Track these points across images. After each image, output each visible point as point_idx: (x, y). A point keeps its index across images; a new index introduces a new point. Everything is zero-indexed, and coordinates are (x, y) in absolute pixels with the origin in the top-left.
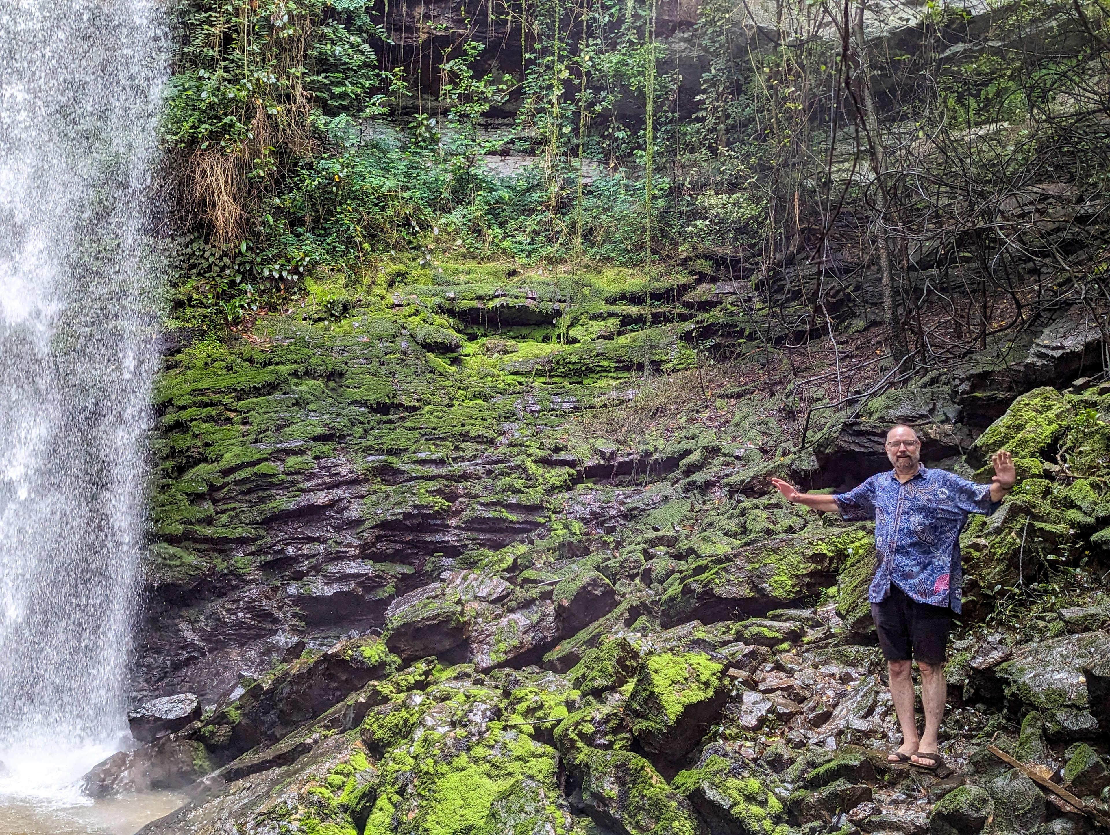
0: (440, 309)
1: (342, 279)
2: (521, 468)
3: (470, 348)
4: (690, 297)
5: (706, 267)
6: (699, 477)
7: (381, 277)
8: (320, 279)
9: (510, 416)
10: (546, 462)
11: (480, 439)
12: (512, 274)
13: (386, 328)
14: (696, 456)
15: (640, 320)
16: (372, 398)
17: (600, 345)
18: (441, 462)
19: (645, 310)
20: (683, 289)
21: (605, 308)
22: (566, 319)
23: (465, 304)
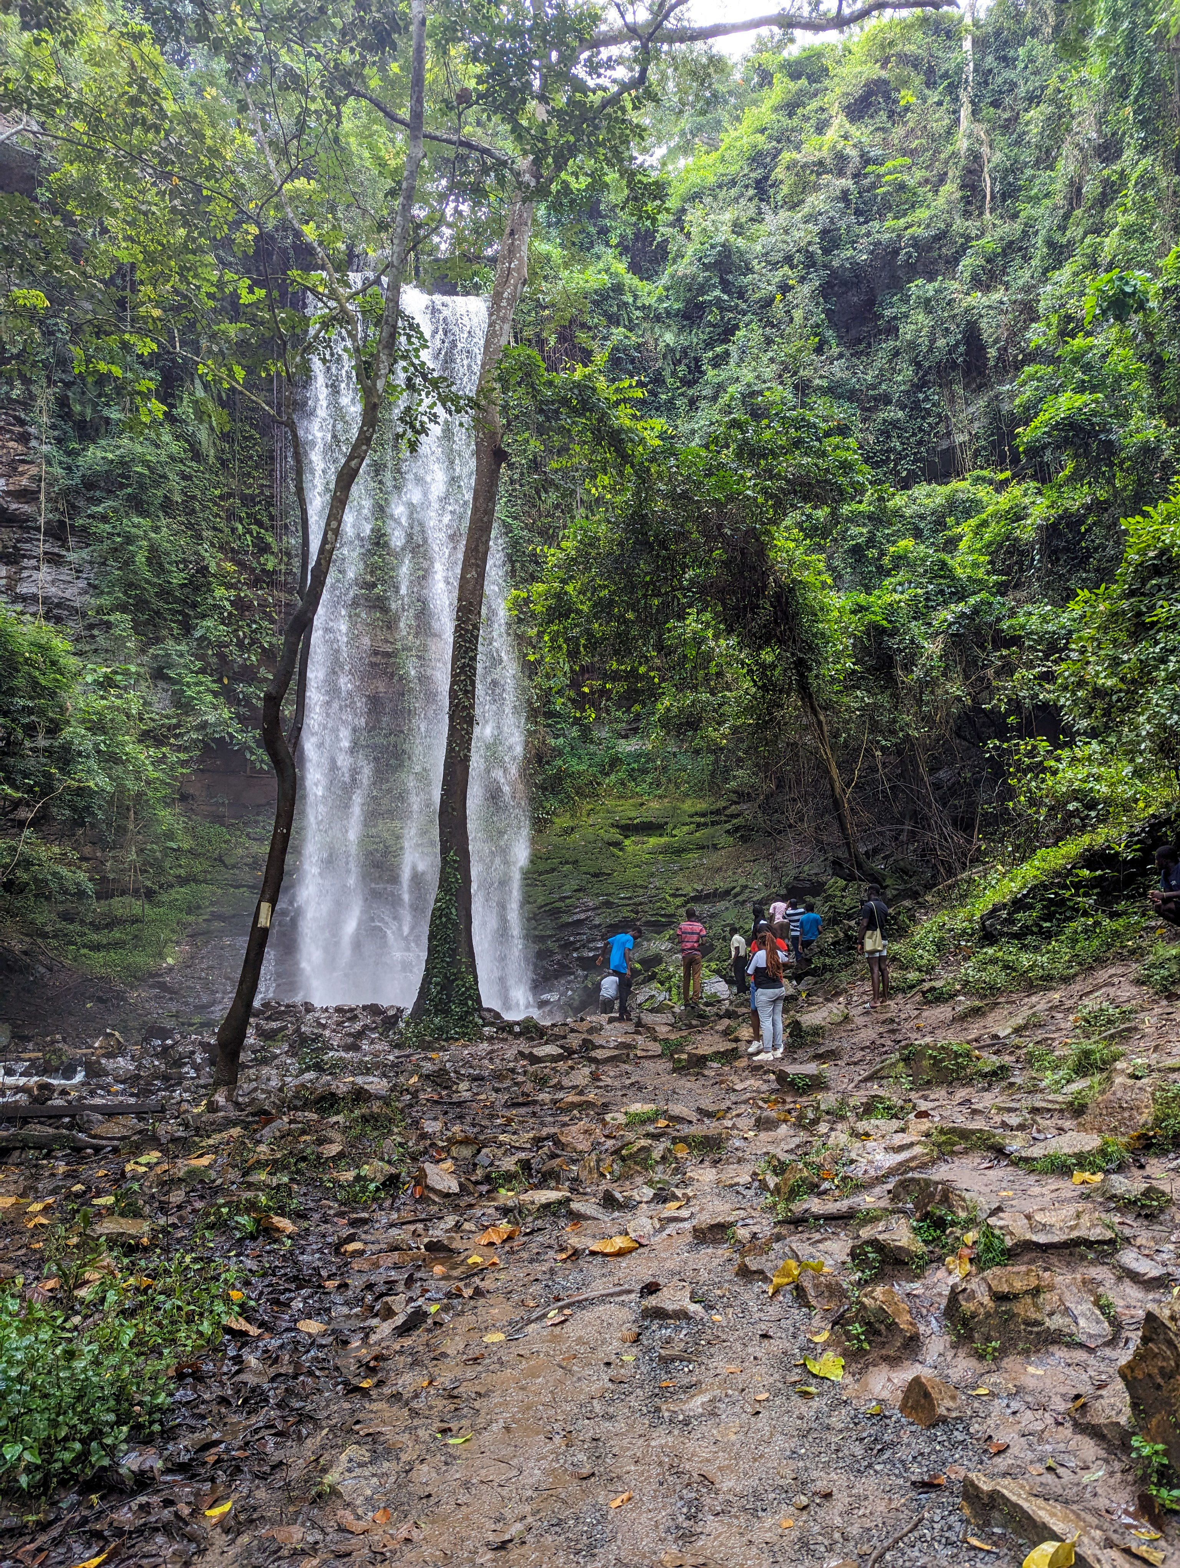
0: (613, 825)
1: (568, 815)
2: (664, 899)
3: (627, 842)
4: (728, 812)
5: (734, 797)
6: (739, 898)
7: (584, 812)
8: (558, 816)
9: (652, 875)
10: (674, 896)
11: (641, 887)
12: (642, 804)
13: (592, 838)
14: (738, 889)
15: (705, 825)
16: (592, 871)
17: (688, 838)
18: (630, 898)
19: (708, 819)
20: (725, 808)
21: (688, 820)
22: (670, 826)
23: (623, 822)
